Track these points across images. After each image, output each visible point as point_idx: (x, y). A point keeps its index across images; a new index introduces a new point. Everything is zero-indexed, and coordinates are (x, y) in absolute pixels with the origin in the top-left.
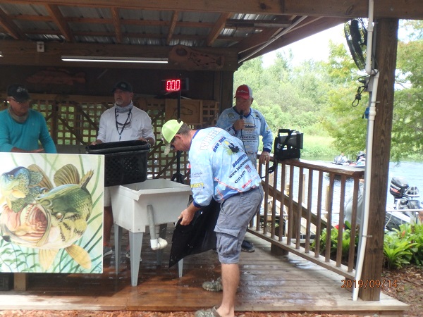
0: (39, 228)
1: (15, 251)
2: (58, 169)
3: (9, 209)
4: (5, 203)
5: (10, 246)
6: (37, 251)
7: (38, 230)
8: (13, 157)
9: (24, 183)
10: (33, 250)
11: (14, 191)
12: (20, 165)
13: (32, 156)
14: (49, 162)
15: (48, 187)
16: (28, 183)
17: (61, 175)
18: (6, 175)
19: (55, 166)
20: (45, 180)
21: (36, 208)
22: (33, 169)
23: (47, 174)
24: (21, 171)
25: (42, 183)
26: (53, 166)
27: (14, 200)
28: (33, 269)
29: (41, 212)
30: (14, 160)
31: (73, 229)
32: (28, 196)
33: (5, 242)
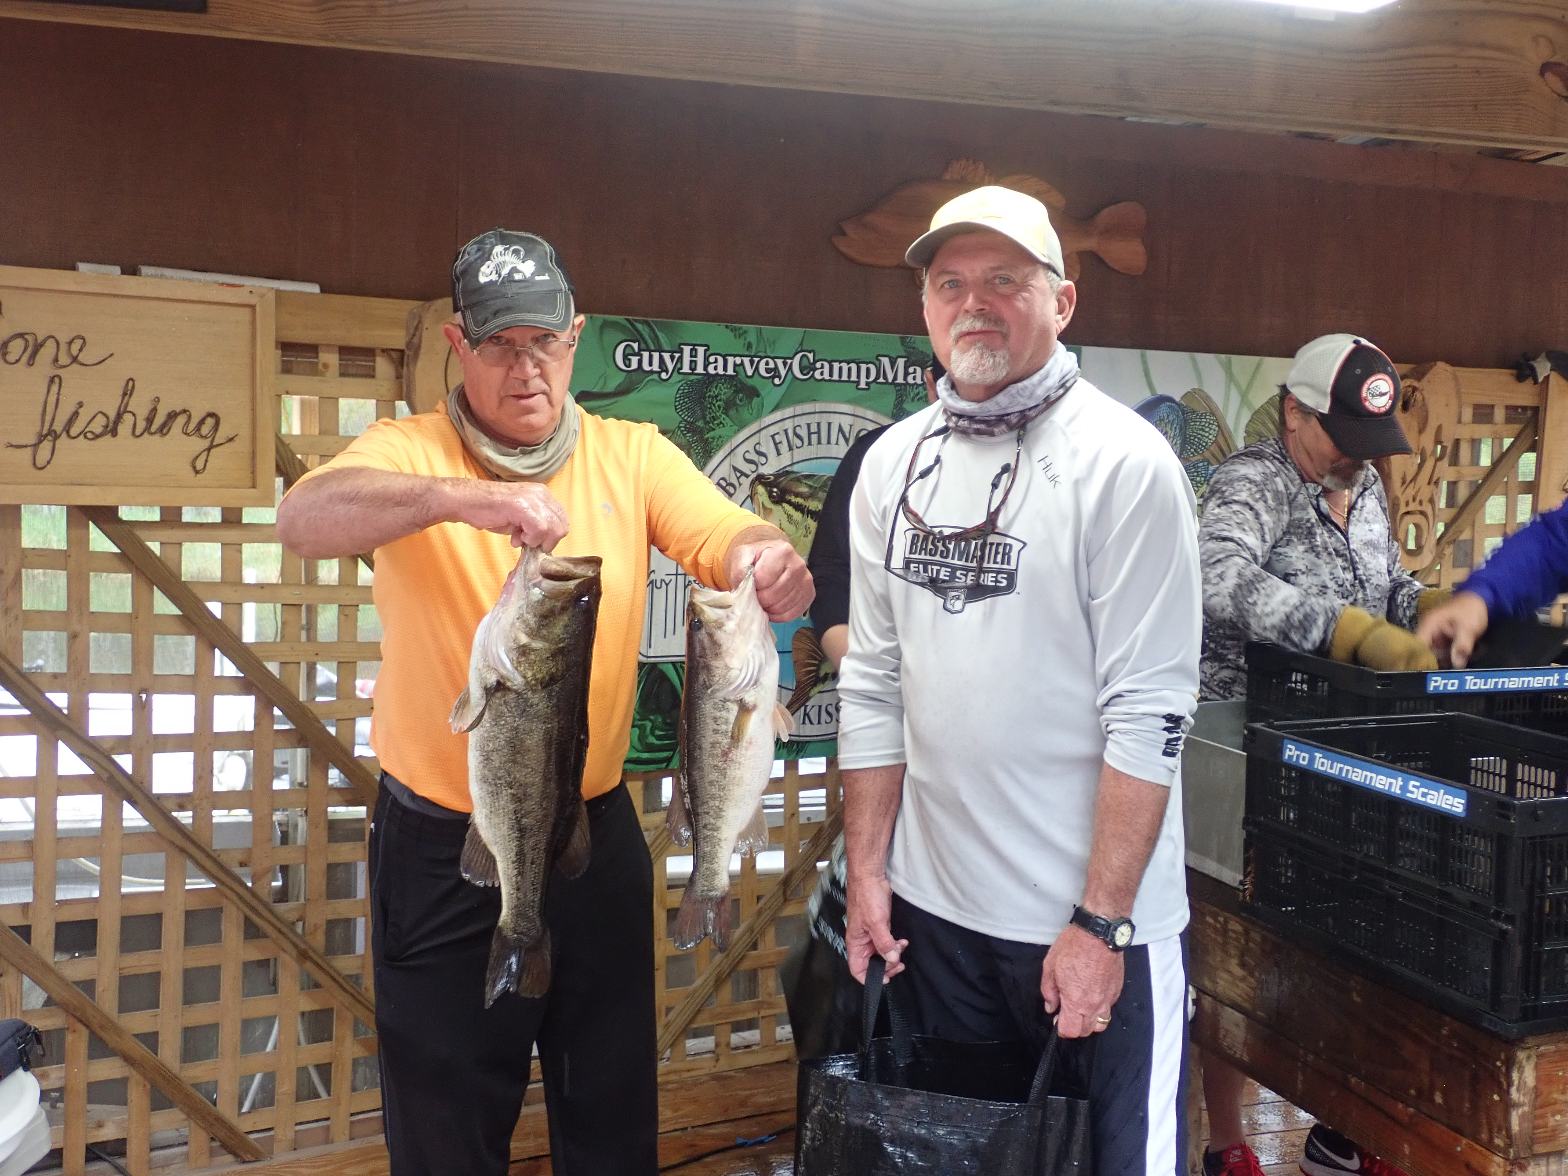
2: (1257, 406)
8: (1145, 363)
12: (1161, 391)
13: (1194, 361)
14: (1238, 386)
17: (1264, 424)
19: (1251, 396)
20: (1221, 440)
22: (1195, 406)
23: (1230, 422)
24: (1163, 409)
25: (1214, 449)
26: (1244, 400)
30: (1147, 375)
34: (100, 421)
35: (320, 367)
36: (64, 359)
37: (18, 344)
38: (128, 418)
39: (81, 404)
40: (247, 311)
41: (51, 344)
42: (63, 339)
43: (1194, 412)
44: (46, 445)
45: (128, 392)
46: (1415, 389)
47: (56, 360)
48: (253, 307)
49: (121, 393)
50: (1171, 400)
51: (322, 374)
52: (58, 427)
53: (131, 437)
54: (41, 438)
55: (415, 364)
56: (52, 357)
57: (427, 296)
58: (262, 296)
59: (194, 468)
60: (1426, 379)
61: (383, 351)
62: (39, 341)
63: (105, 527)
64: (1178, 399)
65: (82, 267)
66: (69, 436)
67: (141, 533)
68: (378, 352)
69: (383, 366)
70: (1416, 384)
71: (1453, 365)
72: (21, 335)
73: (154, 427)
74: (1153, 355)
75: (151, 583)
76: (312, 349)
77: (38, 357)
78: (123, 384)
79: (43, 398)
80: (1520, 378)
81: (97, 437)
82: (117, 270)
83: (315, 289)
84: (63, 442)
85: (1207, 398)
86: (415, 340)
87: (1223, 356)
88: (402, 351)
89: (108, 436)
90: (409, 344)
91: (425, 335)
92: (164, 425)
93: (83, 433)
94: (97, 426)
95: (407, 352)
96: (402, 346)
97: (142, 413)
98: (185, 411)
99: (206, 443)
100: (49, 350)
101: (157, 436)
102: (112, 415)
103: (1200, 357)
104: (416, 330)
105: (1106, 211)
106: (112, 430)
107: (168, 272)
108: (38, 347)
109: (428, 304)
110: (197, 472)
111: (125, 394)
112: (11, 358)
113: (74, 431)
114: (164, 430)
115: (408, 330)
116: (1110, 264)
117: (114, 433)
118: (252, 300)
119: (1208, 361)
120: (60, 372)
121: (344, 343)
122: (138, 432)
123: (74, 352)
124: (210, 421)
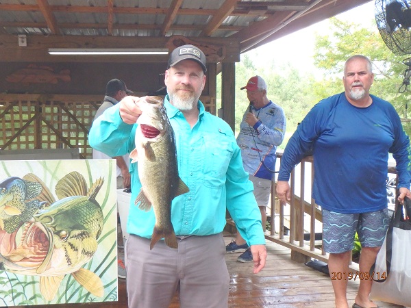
0: (38, 251)
1: (10, 281)
6: (37, 279)
7: (38, 254)
10: (33, 277)
15: (49, 201)
21: (35, 226)
28: (33, 301)
29: (41, 231)
31: (80, 250)
32: (24, 213)
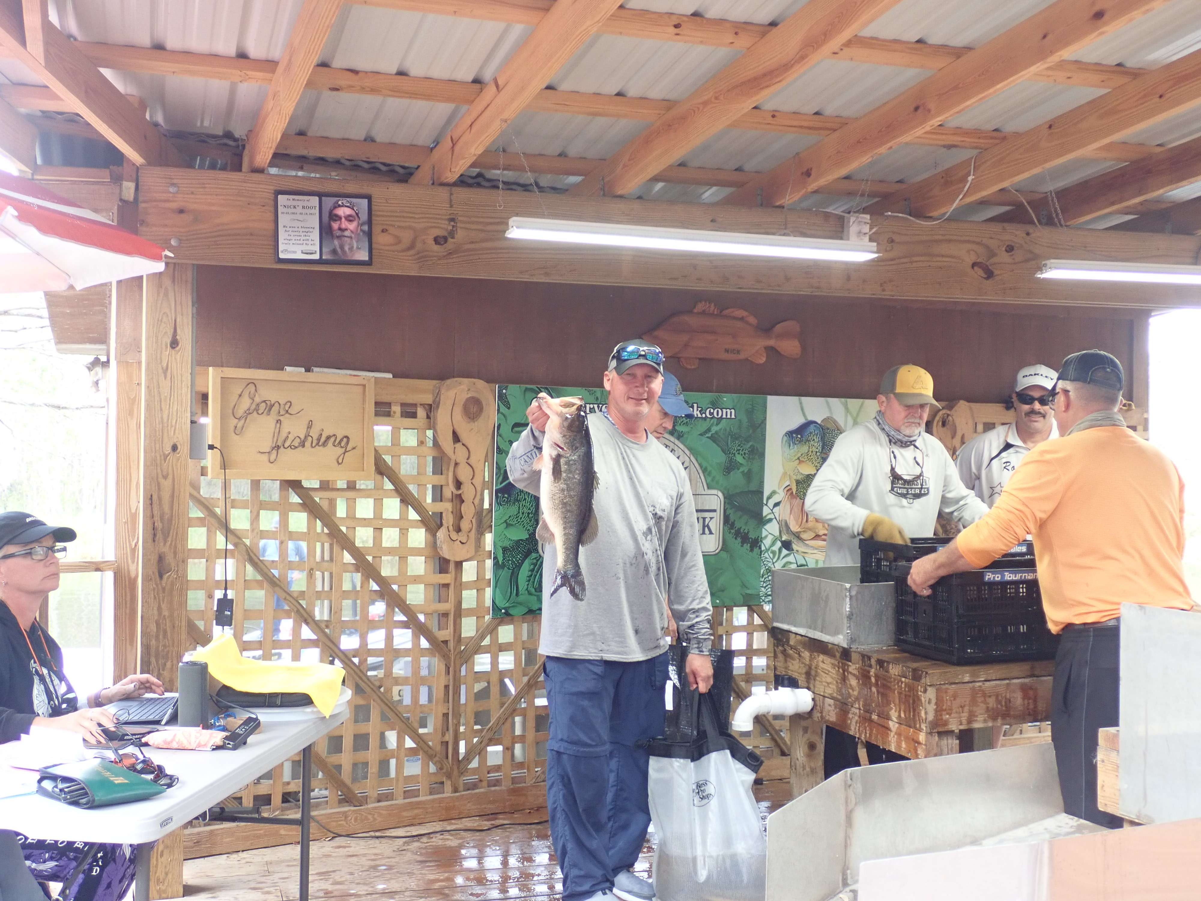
3: (792, 493)
4: (787, 483)
5: (791, 558)
8: (801, 403)
9: (814, 449)
11: (801, 462)
12: (810, 418)
13: (827, 402)
14: (851, 414)
16: (820, 448)
18: (790, 434)
22: (829, 426)
24: (812, 428)
27: (799, 477)
30: (802, 409)
33: (785, 552)
34: (298, 440)
35: (392, 413)
36: (282, 412)
37: (264, 404)
38: (310, 439)
39: (289, 433)
40: (362, 387)
41: (277, 405)
42: (282, 403)
43: (828, 429)
44: (274, 452)
45: (309, 427)
46: (948, 415)
47: (279, 412)
48: (364, 386)
49: (306, 427)
50: (815, 422)
51: (393, 417)
52: (279, 443)
53: (310, 448)
54: (273, 449)
55: (437, 412)
56: (277, 411)
57: (442, 377)
58: (369, 380)
59: (338, 462)
60: (954, 409)
61: (421, 405)
62: (272, 403)
63: (296, 490)
64: (819, 422)
65: (288, 369)
66: (284, 448)
67: (312, 494)
68: (419, 405)
69: (421, 412)
70: (949, 412)
71: (969, 401)
72: (264, 401)
73: (320, 444)
74: (805, 400)
75: (316, 517)
76: (389, 404)
77: (272, 412)
78: (307, 423)
79: (273, 430)
80: (1008, 408)
81: (296, 447)
82: (303, 370)
83: (390, 376)
84: (282, 450)
85: (835, 422)
86: (437, 399)
87: (843, 400)
88: (431, 405)
89: (300, 448)
90: (434, 401)
91: (442, 397)
92: (325, 441)
93: (290, 446)
94: (296, 443)
95: (433, 405)
96: (430, 403)
97: (315, 437)
98: (334, 435)
99: (343, 450)
100: (276, 408)
101: (321, 448)
102: (302, 437)
103: (830, 400)
104: (437, 396)
105: (778, 326)
106: (303, 444)
107: (326, 370)
108: (272, 406)
109: (443, 382)
110: (339, 464)
111: (308, 428)
112: (260, 412)
113: (286, 445)
114: (324, 444)
115: (433, 394)
116: (783, 353)
117: (303, 446)
118: (364, 382)
119: (836, 403)
120: (281, 418)
121: (404, 402)
122: (314, 445)
123: (287, 408)
124: (345, 440)
